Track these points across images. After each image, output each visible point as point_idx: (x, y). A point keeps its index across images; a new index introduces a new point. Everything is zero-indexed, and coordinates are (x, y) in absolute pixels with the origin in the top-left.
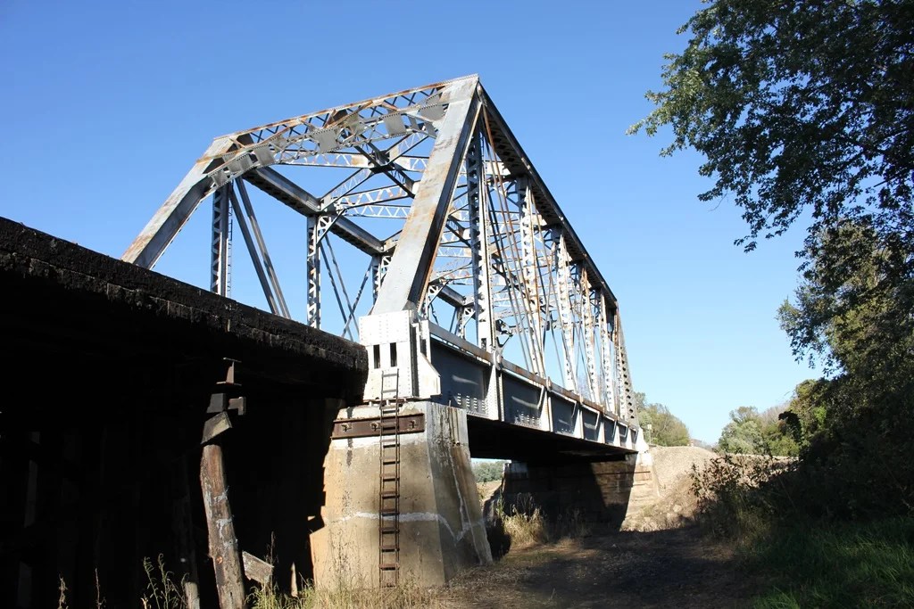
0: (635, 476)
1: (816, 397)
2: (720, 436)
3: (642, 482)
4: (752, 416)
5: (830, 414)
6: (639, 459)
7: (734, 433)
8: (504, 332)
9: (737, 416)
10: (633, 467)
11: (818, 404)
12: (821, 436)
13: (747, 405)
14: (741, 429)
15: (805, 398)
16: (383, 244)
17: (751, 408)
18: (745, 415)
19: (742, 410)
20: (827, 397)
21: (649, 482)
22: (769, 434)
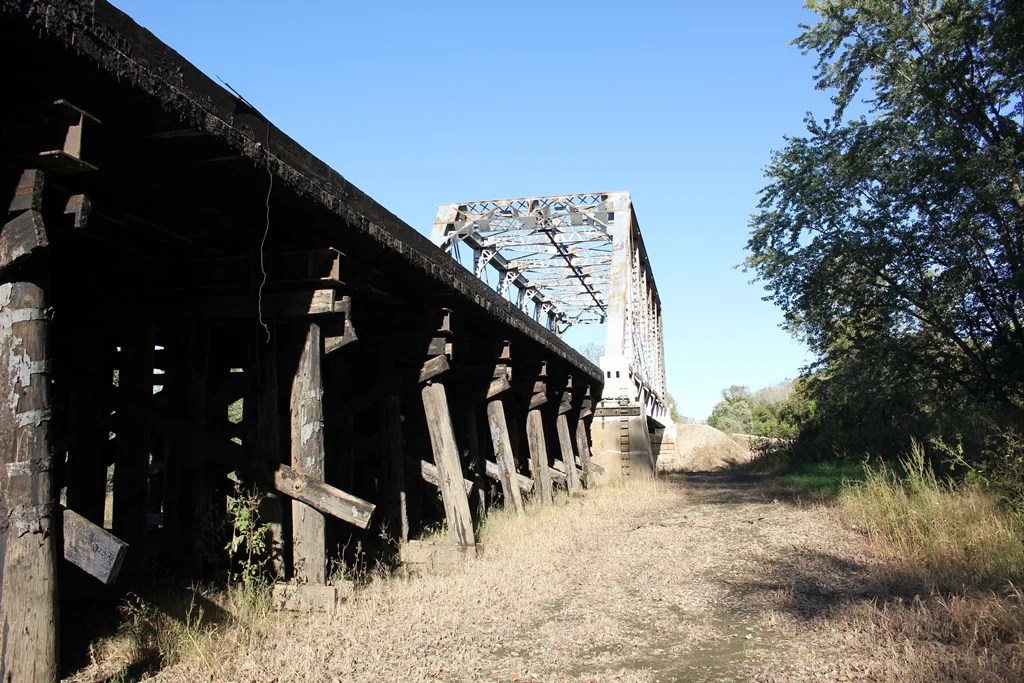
0: (662, 446)
1: (810, 392)
2: (710, 414)
3: (667, 452)
4: (744, 396)
5: (819, 405)
6: (666, 433)
7: (725, 412)
8: (565, 322)
9: (729, 395)
10: (661, 439)
11: (811, 398)
12: (810, 424)
13: (738, 384)
14: (731, 408)
15: (802, 392)
16: (508, 262)
17: (743, 387)
18: (736, 394)
19: (734, 389)
20: (819, 391)
21: (673, 452)
22: (760, 415)
